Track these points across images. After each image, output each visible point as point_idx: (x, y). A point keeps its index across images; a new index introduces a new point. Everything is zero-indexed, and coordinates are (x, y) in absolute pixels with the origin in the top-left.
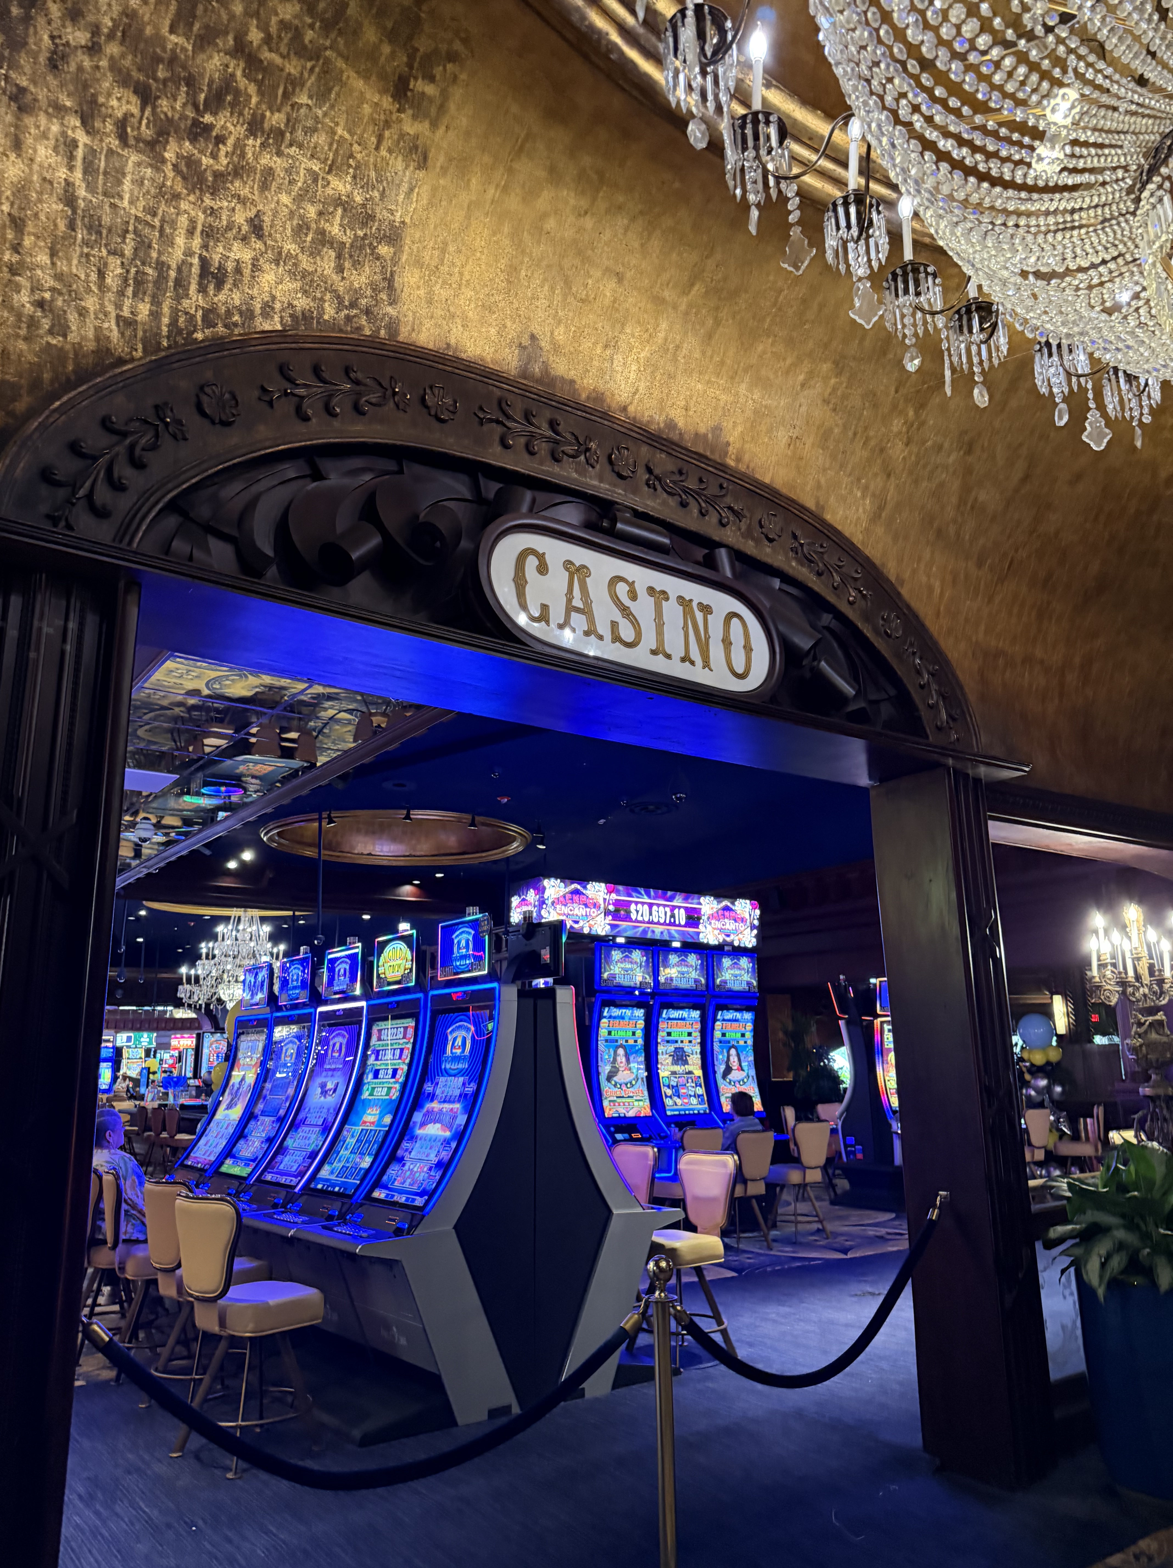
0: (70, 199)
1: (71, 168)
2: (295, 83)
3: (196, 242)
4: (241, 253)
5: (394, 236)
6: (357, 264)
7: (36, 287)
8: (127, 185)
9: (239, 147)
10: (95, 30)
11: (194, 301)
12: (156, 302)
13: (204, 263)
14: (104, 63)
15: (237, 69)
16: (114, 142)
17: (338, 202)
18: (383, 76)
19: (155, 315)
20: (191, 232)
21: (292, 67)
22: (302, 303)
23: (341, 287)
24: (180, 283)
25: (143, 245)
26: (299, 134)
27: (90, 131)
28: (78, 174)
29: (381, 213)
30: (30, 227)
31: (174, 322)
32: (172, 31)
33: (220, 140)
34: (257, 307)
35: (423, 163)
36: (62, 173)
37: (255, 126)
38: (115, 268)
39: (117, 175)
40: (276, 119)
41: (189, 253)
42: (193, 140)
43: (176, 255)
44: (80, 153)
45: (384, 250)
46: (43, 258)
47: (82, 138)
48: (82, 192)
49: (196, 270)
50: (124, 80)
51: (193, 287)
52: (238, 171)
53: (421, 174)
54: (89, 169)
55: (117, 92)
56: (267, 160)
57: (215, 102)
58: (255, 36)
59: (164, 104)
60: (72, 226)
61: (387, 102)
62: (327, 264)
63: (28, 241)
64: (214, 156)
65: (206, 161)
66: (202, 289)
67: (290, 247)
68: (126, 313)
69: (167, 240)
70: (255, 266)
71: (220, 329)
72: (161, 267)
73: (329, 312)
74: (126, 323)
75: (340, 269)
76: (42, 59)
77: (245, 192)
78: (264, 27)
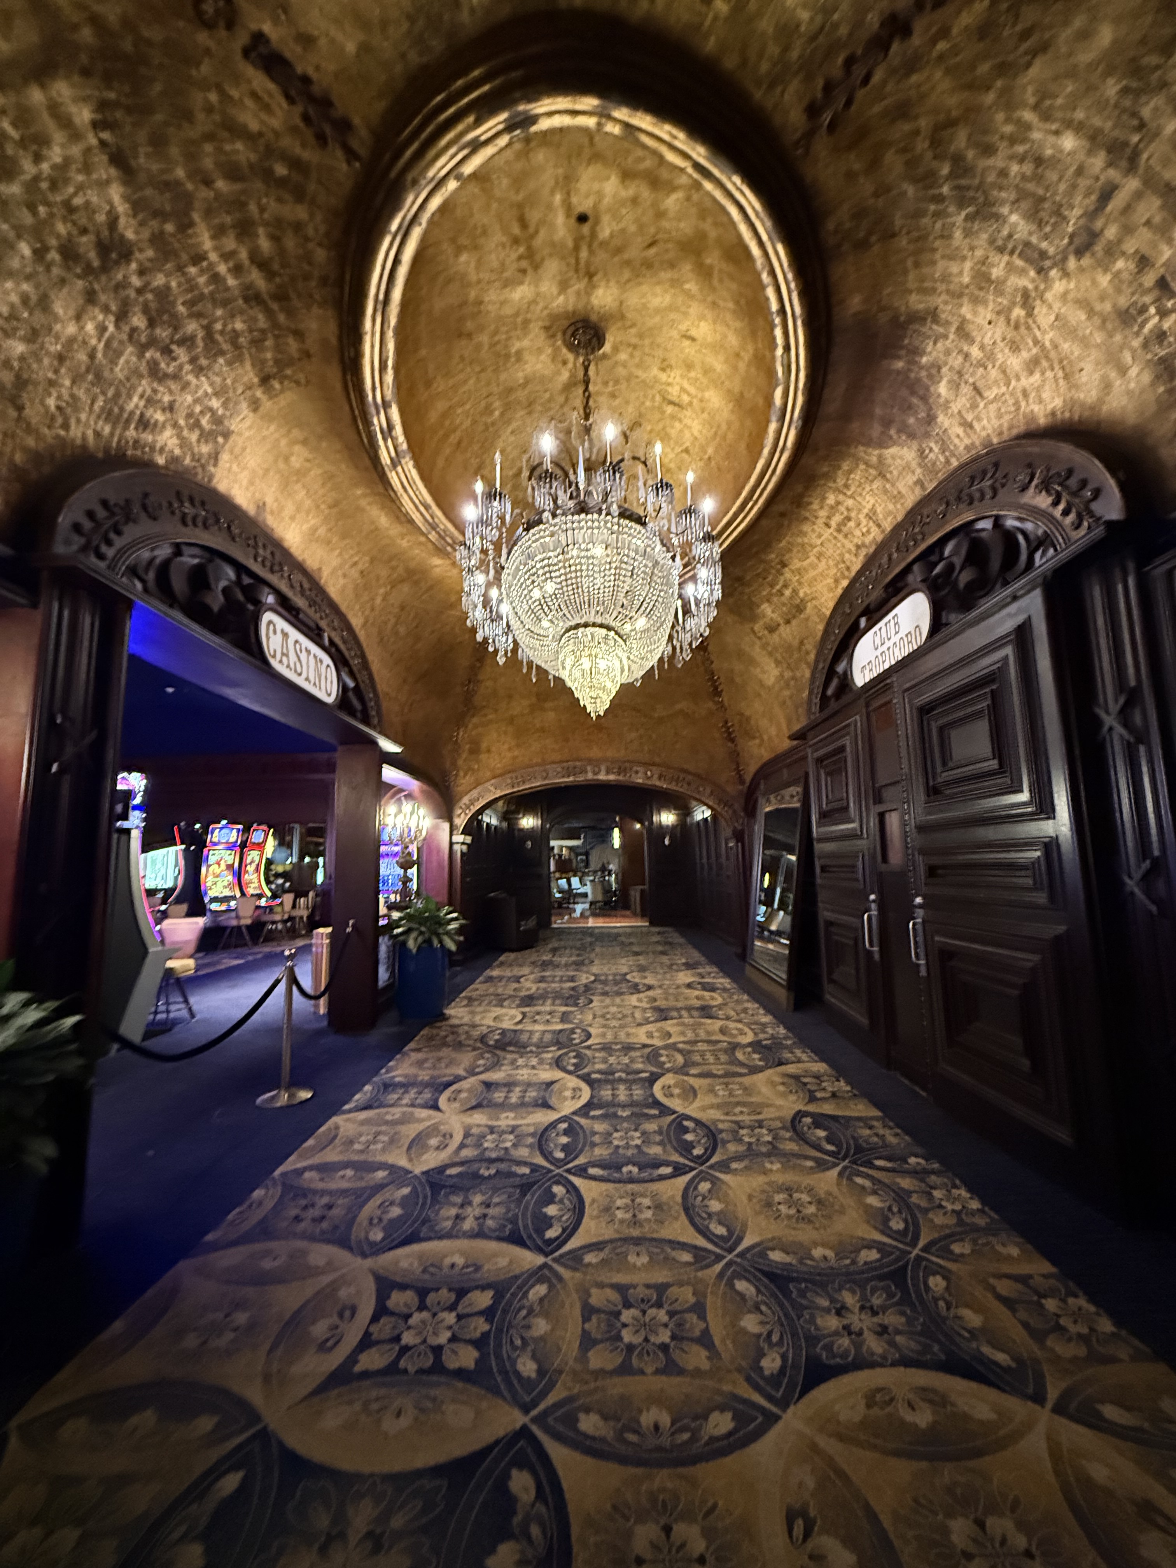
0: (92, 356)
1: (99, 340)
2: (222, 353)
3: (142, 403)
4: (159, 417)
5: (227, 435)
6: (206, 442)
7: (59, 397)
8: (122, 361)
9: (181, 367)
10: (147, 284)
11: (131, 433)
12: (114, 429)
13: (142, 415)
14: (141, 299)
15: (200, 334)
16: (125, 337)
17: (211, 410)
18: (261, 370)
19: (112, 434)
20: (142, 396)
21: (226, 347)
22: (177, 451)
23: (196, 450)
24: (128, 421)
25: (117, 395)
26: (210, 374)
27: (117, 326)
28: (102, 345)
29: (226, 423)
30: (68, 363)
31: (119, 441)
32: (183, 304)
33: (174, 359)
34: (158, 446)
35: (255, 410)
36: (94, 342)
37: (193, 360)
38: (100, 403)
39: (119, 354)
40: (204, 362)
41: (137, 406)
42: (163, 353)
43: (131, 406)
44: (107, 335)
45: (220, 440)
46: (67, 383)
47: (111, 328)
48: (99, 355)
49: (136, 417)
50: (146, 310)
51: (132, 426)
52: (176, 377)
53: (251, 415)
54: (108, 345)
55: (140, 315)
56: (190, 378)
57: (181, 342)
58: (218, 326)
59: (158, 331)
60: (88, 371)
61: (256, 380)
62: (194, 437)
63: (63, 371)
64: (168, 365)
65: (163, 365)
66: (136, 428)
67: (182, 422)
68: (99, 428)
69: (130, 397)
70: (164, 427)
71: (139, 453)
72: (122, 409)
73: (187, 461)
74: (97, 434)
75: (199, 441)
76: (113, 282)
77: (173, 387)
78: (225, 325)
